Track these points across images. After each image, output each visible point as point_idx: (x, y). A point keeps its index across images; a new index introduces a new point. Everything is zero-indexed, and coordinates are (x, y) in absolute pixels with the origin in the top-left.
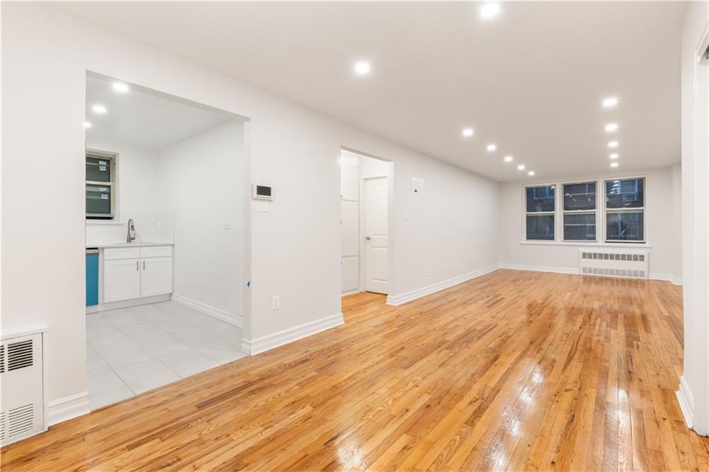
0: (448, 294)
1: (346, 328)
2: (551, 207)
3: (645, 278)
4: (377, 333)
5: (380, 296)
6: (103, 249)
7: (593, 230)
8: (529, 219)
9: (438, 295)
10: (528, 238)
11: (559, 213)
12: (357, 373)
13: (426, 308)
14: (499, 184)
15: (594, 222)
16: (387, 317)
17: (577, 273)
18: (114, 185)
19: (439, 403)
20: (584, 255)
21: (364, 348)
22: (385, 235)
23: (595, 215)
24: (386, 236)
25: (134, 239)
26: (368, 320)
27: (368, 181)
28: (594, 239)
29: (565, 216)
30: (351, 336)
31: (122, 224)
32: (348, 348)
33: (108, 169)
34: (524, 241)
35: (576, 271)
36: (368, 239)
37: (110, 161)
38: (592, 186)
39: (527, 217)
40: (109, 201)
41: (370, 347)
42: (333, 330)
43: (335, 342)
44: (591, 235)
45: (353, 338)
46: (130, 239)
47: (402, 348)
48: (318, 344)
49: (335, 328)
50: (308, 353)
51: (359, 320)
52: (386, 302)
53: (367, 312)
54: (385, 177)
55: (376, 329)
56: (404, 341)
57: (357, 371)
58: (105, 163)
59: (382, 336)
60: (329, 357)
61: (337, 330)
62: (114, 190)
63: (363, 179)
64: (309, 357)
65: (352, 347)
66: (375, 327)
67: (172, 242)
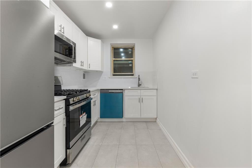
6: (125, 90)
18: (134, 59)
25: (141, 85)
31: (137, 78)
33: (132, 52)
37: (133, 49)
40: (132, 67)
46: (139, 85)
58: (131, 50)
62: (134, 62)
67: (156, 88)
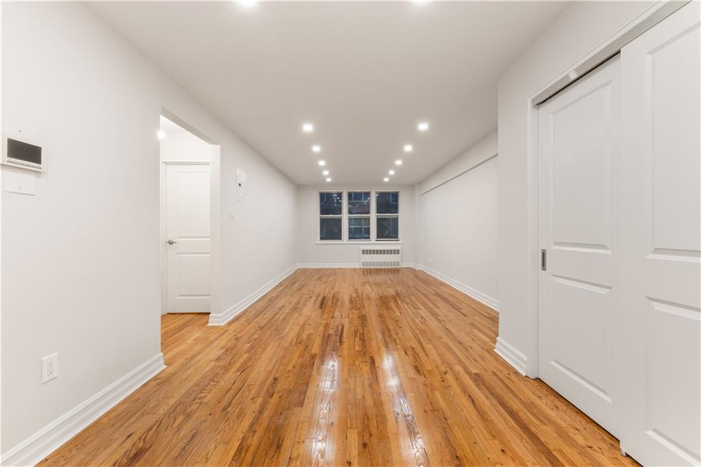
0: (271, 301)
1: (174, 374)
2: (339, 211)
3: (399, 267)
4: (226, 368)
5: (191, 316)
7: (368, 231)
8: (322, 220)
9: (262, 304)
10: (321, 239)
11: (345, 217)
12: (244, 438)
13: (262, 320)
14: (298, 187)
15: (369, 225)
16: (223, 341)
17: (358, 267)
19: (371, 435)
20: (364, 252)
21: (224, 396)
22: (208, 237)
23: (369, 219)
24: (209, 239)
26: (199, 354)
27: (168, 166)
28: (369, 238)
29: (350, 219)
30: (192, 383)
32: (201, 403)
34: (318, 241)
35: (358, 266)
36: (171, 243)
38: (368, 194)
39: (321, 219)
41: (232, 392)
42: (153, 383)
43: (172, 402)
44: (366, 236)
45: (197, 385)
47: (275, 379)
48: (143, 415)
49: (155, 378)
50: (135, 437)
51: (188, 356)
52: (207, 322)
53: (190, 341)
54: (207, 164)
55: (221, 363)
56: (270, 368)
57: (241, 436)
59: (237, 371)
60: (179, 429)
61: (160, 382)
63: (164, 162)
64: (140, 445)
65: (205, 400)
66: (218, 359)
